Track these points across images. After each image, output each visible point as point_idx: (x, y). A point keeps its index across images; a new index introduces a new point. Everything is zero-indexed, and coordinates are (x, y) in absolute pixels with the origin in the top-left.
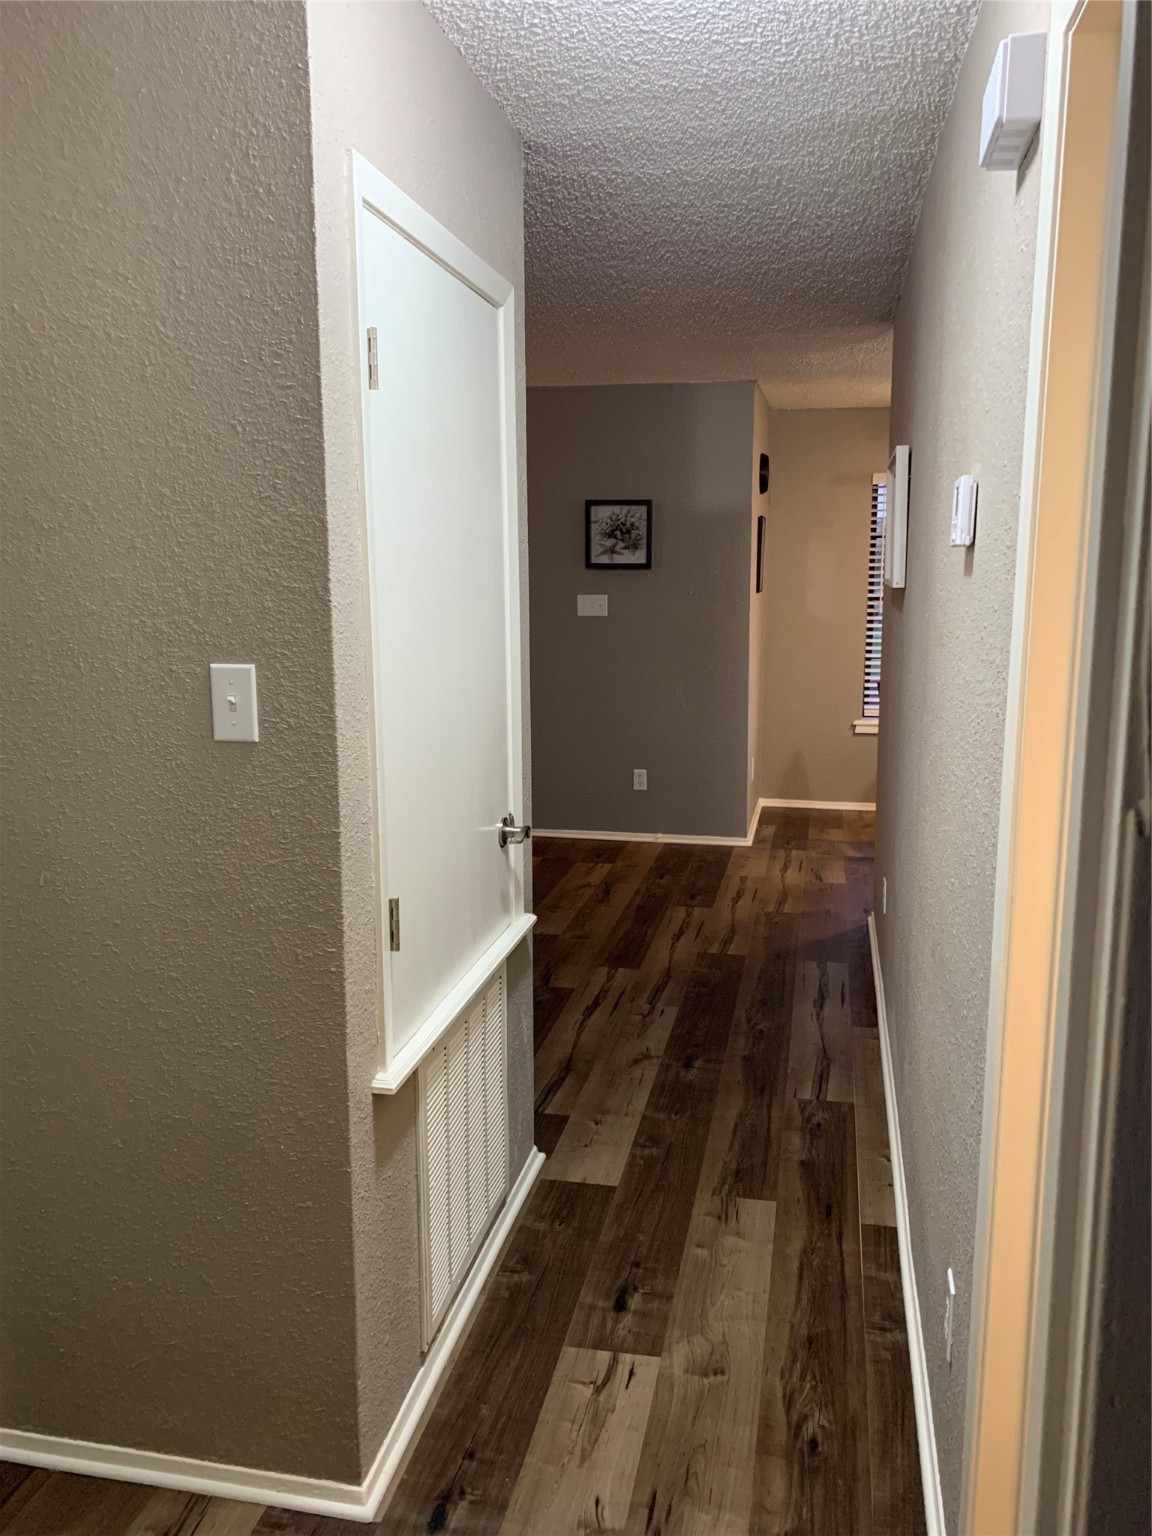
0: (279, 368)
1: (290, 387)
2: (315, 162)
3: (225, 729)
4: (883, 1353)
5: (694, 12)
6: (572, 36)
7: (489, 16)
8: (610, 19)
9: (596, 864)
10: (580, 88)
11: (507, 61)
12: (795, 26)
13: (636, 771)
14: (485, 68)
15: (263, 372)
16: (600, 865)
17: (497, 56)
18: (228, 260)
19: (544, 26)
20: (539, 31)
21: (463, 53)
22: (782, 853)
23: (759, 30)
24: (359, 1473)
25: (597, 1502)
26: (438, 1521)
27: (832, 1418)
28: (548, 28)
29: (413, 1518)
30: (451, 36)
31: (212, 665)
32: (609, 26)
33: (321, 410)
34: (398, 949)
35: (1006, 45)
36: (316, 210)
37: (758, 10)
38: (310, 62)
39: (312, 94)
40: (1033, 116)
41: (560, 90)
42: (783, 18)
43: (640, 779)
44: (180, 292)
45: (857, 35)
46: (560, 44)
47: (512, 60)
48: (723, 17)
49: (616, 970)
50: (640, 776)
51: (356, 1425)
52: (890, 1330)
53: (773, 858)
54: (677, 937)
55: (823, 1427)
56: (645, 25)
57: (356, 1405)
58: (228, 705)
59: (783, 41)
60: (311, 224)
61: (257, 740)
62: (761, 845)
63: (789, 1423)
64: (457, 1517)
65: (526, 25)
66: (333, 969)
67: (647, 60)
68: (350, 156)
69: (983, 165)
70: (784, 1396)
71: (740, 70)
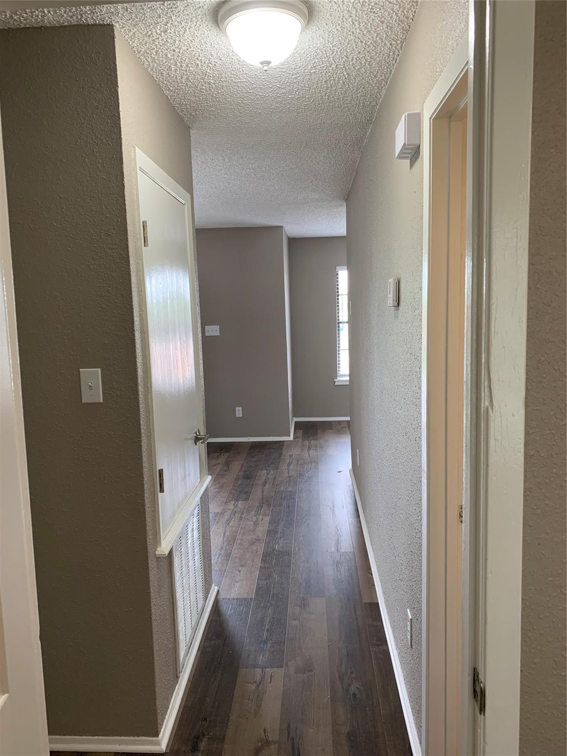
0: (109, 241)
1: (114, 248)
2: (123, 154)
3: (87, 397)
4: (379, 655)
5: (271, 86)
6: (218, 93)
7: (183, 86)
8: (235, 88)
9: (221, 453)
10: (219, 112)
11: (188, 101)
12: (312, 92)
13: (237, 408)
14: (178, 104)
15: (102, 242)
16: (222, 454)
17: (184, 100)
18: (85, 195)
19: (207, 89)
20: (204, 91)
21: (169, 98)
22: (307, 443)
23: (297, 93)
24: (158, 731)
25: (265, 730)
26: (195, 749)
27: (360, 684)
28: (208, 90)
29: (183, 748)
30: (165, 92)
31: (80, 370)
32: (235, 90)
33: (129, 258)
34: (163, 492)
35: (405, 116)
36: (124, 174)
37: (297, 86)
38: (121, 113)
39: (122, 126)
40: (418, 143)
41: (210, 112)
42: (308, 89)
43: (239, 412)
44: (63, 208)
45: (337, 95)
46: (212, 96)
47: (190, 101)
48: (283, 88)
49: (238, 502)
50: (239, 411)
51: (156, 709)
52: (381, 645)
53: (303, 445)
54: (264, 485)
55: (357, 688)
56: (250, 90)
57: (155, 699)
58: (88, 387)
59: (307, 97)
60: (123, 180)
61: (102, 402)
62: (297, 440)
63: (343, 688)
64: (203, 745)
65: (199, 89)
66: (140, 502)
67: (249, 102)
68: (135, 149)
69: (397, 158)
70: (340, 678)
71: (288, 107)
